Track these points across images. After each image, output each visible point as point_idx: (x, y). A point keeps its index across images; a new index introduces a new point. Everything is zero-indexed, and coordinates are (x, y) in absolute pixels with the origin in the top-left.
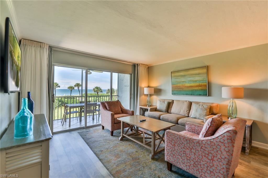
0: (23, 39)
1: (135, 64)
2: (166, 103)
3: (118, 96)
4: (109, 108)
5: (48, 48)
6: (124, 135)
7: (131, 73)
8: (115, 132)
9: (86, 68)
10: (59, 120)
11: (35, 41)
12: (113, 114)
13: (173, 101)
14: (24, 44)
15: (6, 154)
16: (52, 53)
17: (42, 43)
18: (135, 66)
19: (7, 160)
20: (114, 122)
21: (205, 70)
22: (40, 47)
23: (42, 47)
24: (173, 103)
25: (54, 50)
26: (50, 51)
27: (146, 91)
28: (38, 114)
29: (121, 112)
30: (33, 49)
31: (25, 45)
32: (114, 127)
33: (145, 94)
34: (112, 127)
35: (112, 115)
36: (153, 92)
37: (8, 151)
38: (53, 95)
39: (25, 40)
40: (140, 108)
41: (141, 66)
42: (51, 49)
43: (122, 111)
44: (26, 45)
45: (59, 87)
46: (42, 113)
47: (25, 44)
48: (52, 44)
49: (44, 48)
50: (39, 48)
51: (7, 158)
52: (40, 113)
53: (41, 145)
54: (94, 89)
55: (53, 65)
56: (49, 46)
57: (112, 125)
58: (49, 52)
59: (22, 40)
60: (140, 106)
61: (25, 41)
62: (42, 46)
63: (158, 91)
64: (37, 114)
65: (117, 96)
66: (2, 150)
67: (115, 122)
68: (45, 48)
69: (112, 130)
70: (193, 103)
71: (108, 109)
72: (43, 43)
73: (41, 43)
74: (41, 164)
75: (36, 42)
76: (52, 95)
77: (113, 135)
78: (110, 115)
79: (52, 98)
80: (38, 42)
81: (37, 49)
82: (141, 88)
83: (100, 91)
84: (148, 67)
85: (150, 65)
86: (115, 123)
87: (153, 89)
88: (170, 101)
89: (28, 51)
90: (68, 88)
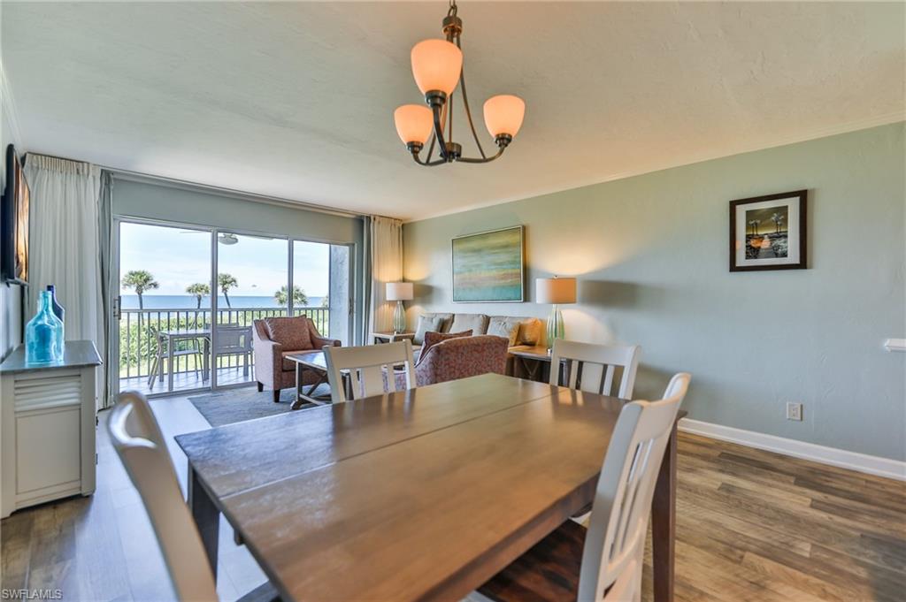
0: (29, 153)
1: (361, 216)
2: (436, 322)
3: (329, 309)
4: (274, 333)
5: (99, 175)
6: (301, 396)
7: (350, 242)
8: (284, 392)
9: (213, 229)
10: (141, 379)
11: (62, 159)
12: (277, 346)
13: (454, 315)
14: (32, 167)
15: (16, 381)
16: (112, 187)
17: (82, 162)
18: (362, 222)
19: (18, 391)
20: (282, 366)
21: (518, 238)
22: (78, 173)
23: (81, 173)
24: (453, 321)
25: (115, 179)
26: (106, 184)
27: (391, 293)
28: (75, 339)
29: (311, 346)
30: (58, 178)
31: (35, 170)
32: (282, 379)
33: (390, 301)
34: (274, 378)
35: (277, 351)
36: (410, 296)
37: (19, 377)
38: (117, 298)
39: (35, 157)
40: (376, 338)
41: (379, 222)
42: (109, 177)
43: (312, 342)
44: (38, 168)
45: (155, 285)
46: (84, 339)
47: (35, 165)
48: (110, 164)
49: (88, 175)
50: (74, 177)
51: (17, 388)
52: (79, 339)
53: (78, 373)
54: (279, 293)
55: (114, 219)
56: (102, 170)
57: (274, 375)
58: (103, 185)
59: (28, 155)
60: (377, 333)
61: (37, 158)
62: (83, 171)
63: (424, 292)
64: (71, 339)
65: (327, 312)
66: (4, 373)
67: (285, 368)
68: (90, 176)
69: (275, 387)
70: (491, 320)
71: (272, 337)
72: (85, 165)
73: (80, 164)
74: (80, 409)
75: (66, 159)
76: (115, 300)
77: (280, 400)
78: (271, 348)
79: (115, 307)
80: (71, 160)
81: (68, 178)
82: (379, 283)
83: (299, 299)
84: (403, 225)
85: (406, 220)
86: (283, 371)
87: (411, 285)
88: (446, 318)
89: (45, 183)
90: (189, 291)
